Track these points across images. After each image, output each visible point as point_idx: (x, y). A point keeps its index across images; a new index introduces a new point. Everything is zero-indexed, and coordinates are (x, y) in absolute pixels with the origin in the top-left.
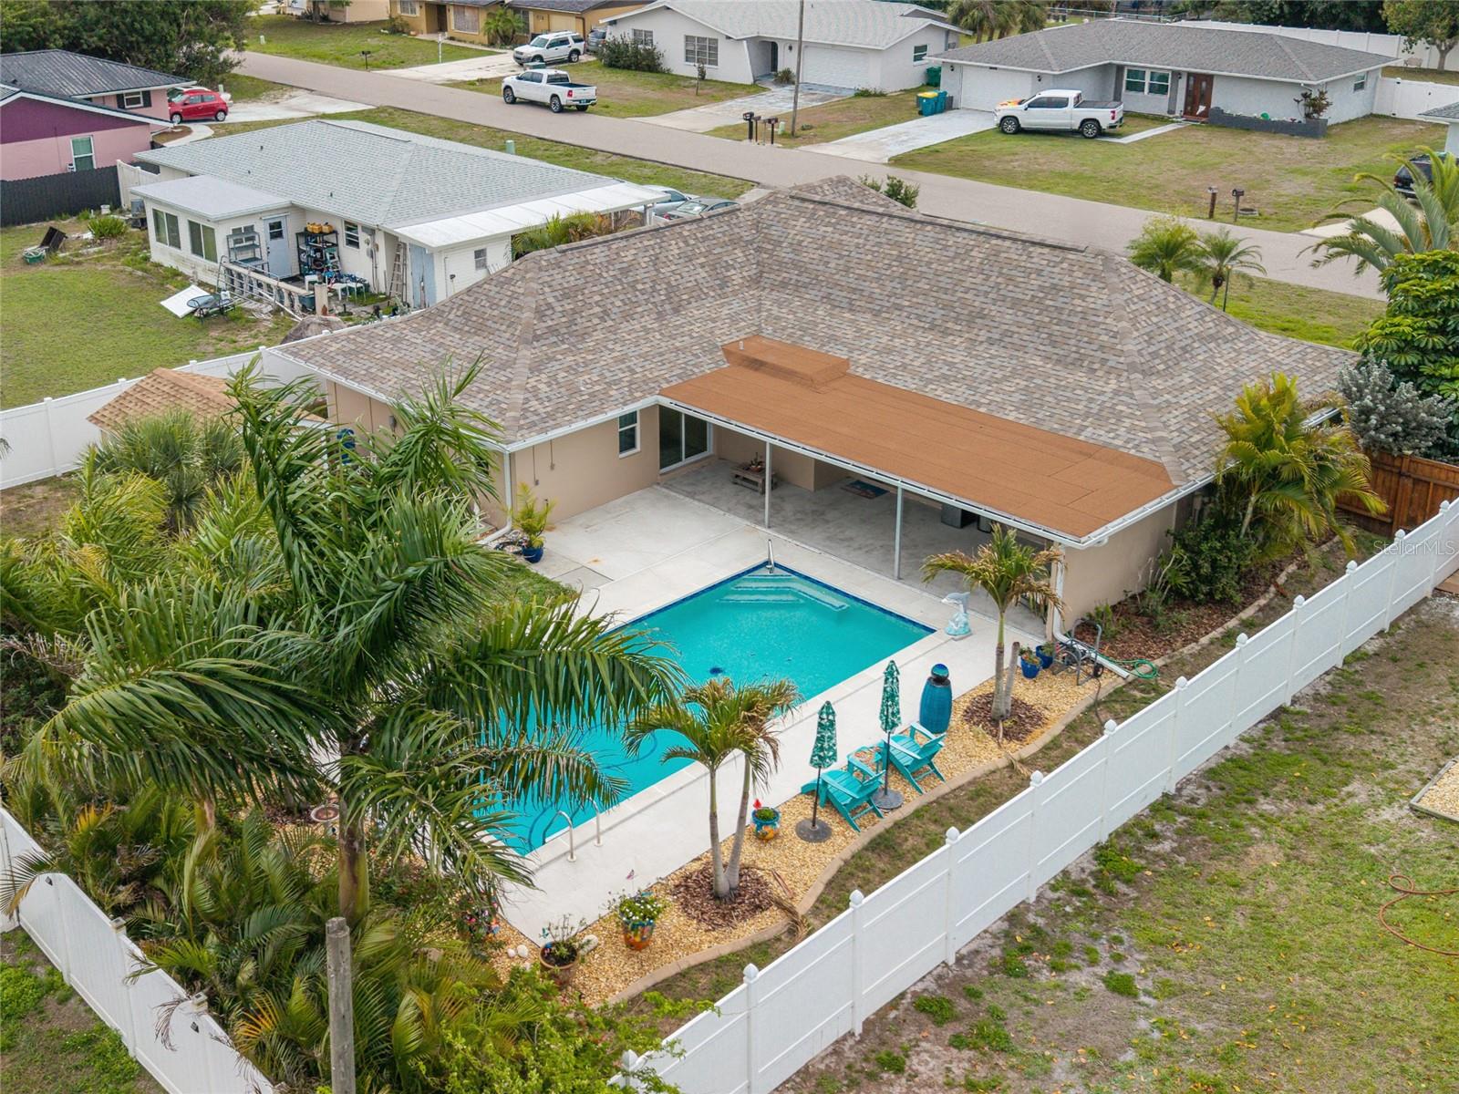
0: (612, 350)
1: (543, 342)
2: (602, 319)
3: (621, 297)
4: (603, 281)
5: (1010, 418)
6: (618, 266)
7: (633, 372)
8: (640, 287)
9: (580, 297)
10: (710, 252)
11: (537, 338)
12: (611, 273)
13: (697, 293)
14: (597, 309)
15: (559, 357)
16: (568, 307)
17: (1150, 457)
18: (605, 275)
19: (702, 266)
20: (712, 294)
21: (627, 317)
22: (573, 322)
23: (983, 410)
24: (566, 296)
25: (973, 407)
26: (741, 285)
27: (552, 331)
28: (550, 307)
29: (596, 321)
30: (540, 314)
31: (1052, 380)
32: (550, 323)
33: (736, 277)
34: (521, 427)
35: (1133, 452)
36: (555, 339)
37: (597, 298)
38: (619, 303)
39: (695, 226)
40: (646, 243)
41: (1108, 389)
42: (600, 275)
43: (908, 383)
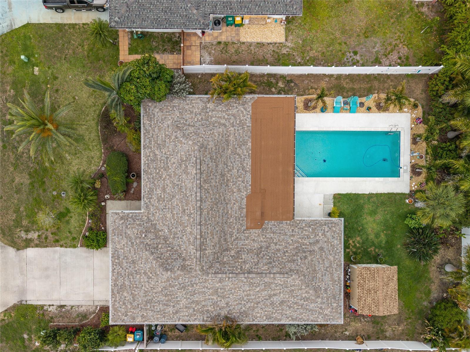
0: (292, 240)
1: (309, 250)
2: (287, 251)
3: (276, 256)
4: (279, 262)
5: (250, 144)
6: (271, 265)
7: (293, 230)
8: (268, 257)
9: (290, 259)
10: (235, 262)
11: (310, 251)
12: (275, 264)
13: (250, 251)
14: (287, 254)
15: (308, 243)
16: (296, 257)
17: (251, 108)
18: (277, 264)
19: (242, 259)
20: (245, 250)
21: (278, 250)
22: (296, 253)
23: (250, 152)
24: (294, 261)
25: (250, 155)
26: (233, 250)
27: (305, 252)
28: (301, 259)
29: (289, 251)
30: (306, 257)
31: (234, 143)
32: (304, 254)
33: (233, 253)
34: (335, 223)
35: (251, 112)
36: (305, 250)
37: (284, 258)
38: (279, 254)
39: (234, 272)
40: (256, 270)
41: (233, 129)
42: (279, 264)
43: (249, 176)
